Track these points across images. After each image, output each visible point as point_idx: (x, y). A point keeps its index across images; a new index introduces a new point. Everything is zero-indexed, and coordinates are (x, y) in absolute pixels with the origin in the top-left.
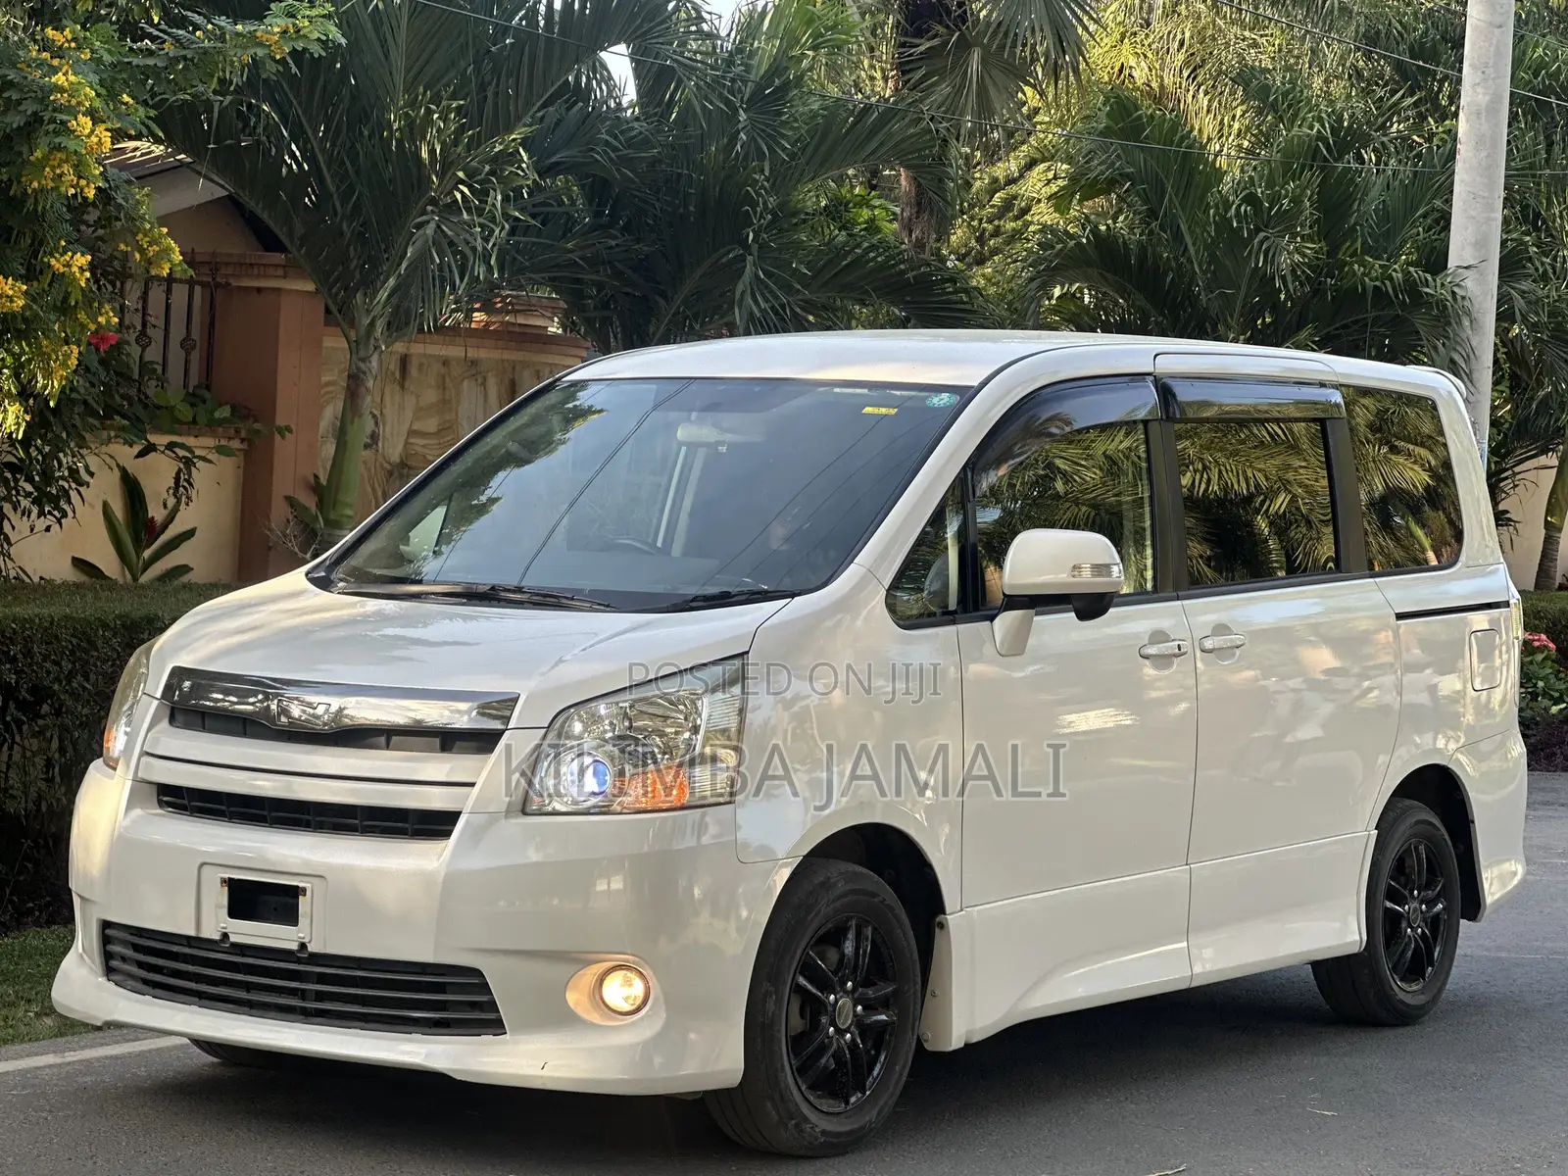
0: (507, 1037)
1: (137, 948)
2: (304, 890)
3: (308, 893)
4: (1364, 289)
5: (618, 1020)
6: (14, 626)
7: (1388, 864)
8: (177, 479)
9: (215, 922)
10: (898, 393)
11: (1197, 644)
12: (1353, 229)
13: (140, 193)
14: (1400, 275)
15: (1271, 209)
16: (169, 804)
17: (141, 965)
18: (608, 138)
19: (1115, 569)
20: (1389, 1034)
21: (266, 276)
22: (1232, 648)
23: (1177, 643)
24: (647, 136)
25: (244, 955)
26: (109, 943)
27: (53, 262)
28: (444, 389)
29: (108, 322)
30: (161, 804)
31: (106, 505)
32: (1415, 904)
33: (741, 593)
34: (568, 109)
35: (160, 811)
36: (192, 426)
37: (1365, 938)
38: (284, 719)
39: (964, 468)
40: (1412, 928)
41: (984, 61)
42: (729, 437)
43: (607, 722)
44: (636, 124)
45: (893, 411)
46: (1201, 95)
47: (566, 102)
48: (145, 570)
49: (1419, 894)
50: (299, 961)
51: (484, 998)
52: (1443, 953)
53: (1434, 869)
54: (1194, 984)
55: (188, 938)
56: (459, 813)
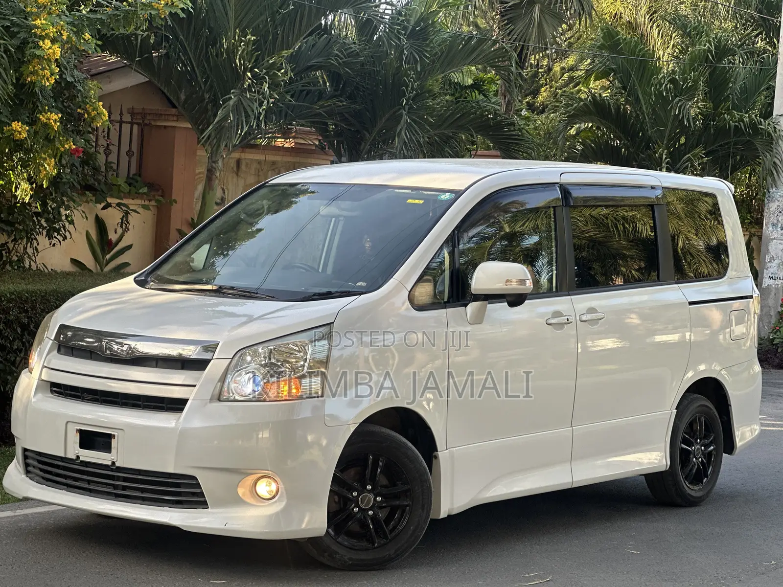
0: (209, 510)
1: (39, 462)
2: (114, 436)
3: (116, 437)
4: (730, 127)
5: (264, 503)
6: (27, 295)
7: (683, 426)
8: (122, 219)
9: (74, 450)
10: (426, 192)
11: (578, 318)
12: (728, 96)
13: (92, 84)
14: (747, 119)
15: (683, 85)
16: (56, 392)
17: (41, 470)
18: (337, 52)
19: (528, 282)
20: (682, 511)
21: (168, 120)
22: (598, 319)
23: (566, 317)
24: (358, 52)
25: (87, 467)
26: (27, 458)
27: (41, 117)
28: (259, 175)
29: (70, 147)
30: (52, 391)
31: (87, 232)
32: (698, 446)
33: (337, 292)
34: (319, 38)
35: (51, 395)
36: (129, 195)
37: (669, 463)
38: (108, 352)
39: (454, 231)
40: (696, 458)
41: (541, 11)
42: (345, 213)
43: (262, 356)
44: (353, 46)
45: (421, 202)
46: (654, 28)
47: (318, 34)
48: (107, 264)
49: (700, 441)
50: (112, 470)
51: (198, 491)
52: (713, 472)
53: (709, 428)
54: (574, 486)
55: (61, 458)
56: (188, 400)
